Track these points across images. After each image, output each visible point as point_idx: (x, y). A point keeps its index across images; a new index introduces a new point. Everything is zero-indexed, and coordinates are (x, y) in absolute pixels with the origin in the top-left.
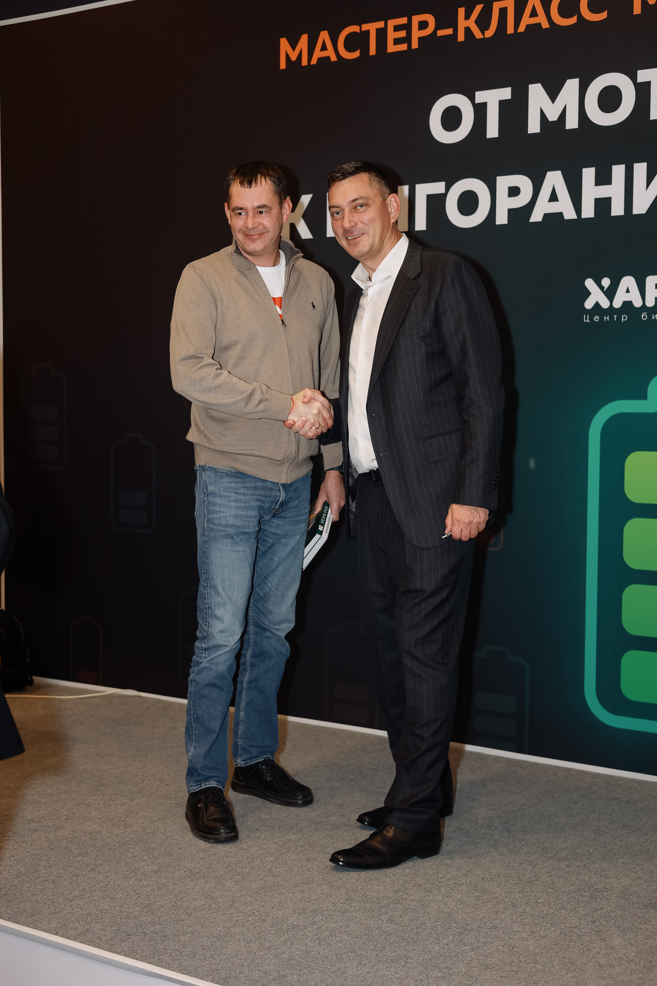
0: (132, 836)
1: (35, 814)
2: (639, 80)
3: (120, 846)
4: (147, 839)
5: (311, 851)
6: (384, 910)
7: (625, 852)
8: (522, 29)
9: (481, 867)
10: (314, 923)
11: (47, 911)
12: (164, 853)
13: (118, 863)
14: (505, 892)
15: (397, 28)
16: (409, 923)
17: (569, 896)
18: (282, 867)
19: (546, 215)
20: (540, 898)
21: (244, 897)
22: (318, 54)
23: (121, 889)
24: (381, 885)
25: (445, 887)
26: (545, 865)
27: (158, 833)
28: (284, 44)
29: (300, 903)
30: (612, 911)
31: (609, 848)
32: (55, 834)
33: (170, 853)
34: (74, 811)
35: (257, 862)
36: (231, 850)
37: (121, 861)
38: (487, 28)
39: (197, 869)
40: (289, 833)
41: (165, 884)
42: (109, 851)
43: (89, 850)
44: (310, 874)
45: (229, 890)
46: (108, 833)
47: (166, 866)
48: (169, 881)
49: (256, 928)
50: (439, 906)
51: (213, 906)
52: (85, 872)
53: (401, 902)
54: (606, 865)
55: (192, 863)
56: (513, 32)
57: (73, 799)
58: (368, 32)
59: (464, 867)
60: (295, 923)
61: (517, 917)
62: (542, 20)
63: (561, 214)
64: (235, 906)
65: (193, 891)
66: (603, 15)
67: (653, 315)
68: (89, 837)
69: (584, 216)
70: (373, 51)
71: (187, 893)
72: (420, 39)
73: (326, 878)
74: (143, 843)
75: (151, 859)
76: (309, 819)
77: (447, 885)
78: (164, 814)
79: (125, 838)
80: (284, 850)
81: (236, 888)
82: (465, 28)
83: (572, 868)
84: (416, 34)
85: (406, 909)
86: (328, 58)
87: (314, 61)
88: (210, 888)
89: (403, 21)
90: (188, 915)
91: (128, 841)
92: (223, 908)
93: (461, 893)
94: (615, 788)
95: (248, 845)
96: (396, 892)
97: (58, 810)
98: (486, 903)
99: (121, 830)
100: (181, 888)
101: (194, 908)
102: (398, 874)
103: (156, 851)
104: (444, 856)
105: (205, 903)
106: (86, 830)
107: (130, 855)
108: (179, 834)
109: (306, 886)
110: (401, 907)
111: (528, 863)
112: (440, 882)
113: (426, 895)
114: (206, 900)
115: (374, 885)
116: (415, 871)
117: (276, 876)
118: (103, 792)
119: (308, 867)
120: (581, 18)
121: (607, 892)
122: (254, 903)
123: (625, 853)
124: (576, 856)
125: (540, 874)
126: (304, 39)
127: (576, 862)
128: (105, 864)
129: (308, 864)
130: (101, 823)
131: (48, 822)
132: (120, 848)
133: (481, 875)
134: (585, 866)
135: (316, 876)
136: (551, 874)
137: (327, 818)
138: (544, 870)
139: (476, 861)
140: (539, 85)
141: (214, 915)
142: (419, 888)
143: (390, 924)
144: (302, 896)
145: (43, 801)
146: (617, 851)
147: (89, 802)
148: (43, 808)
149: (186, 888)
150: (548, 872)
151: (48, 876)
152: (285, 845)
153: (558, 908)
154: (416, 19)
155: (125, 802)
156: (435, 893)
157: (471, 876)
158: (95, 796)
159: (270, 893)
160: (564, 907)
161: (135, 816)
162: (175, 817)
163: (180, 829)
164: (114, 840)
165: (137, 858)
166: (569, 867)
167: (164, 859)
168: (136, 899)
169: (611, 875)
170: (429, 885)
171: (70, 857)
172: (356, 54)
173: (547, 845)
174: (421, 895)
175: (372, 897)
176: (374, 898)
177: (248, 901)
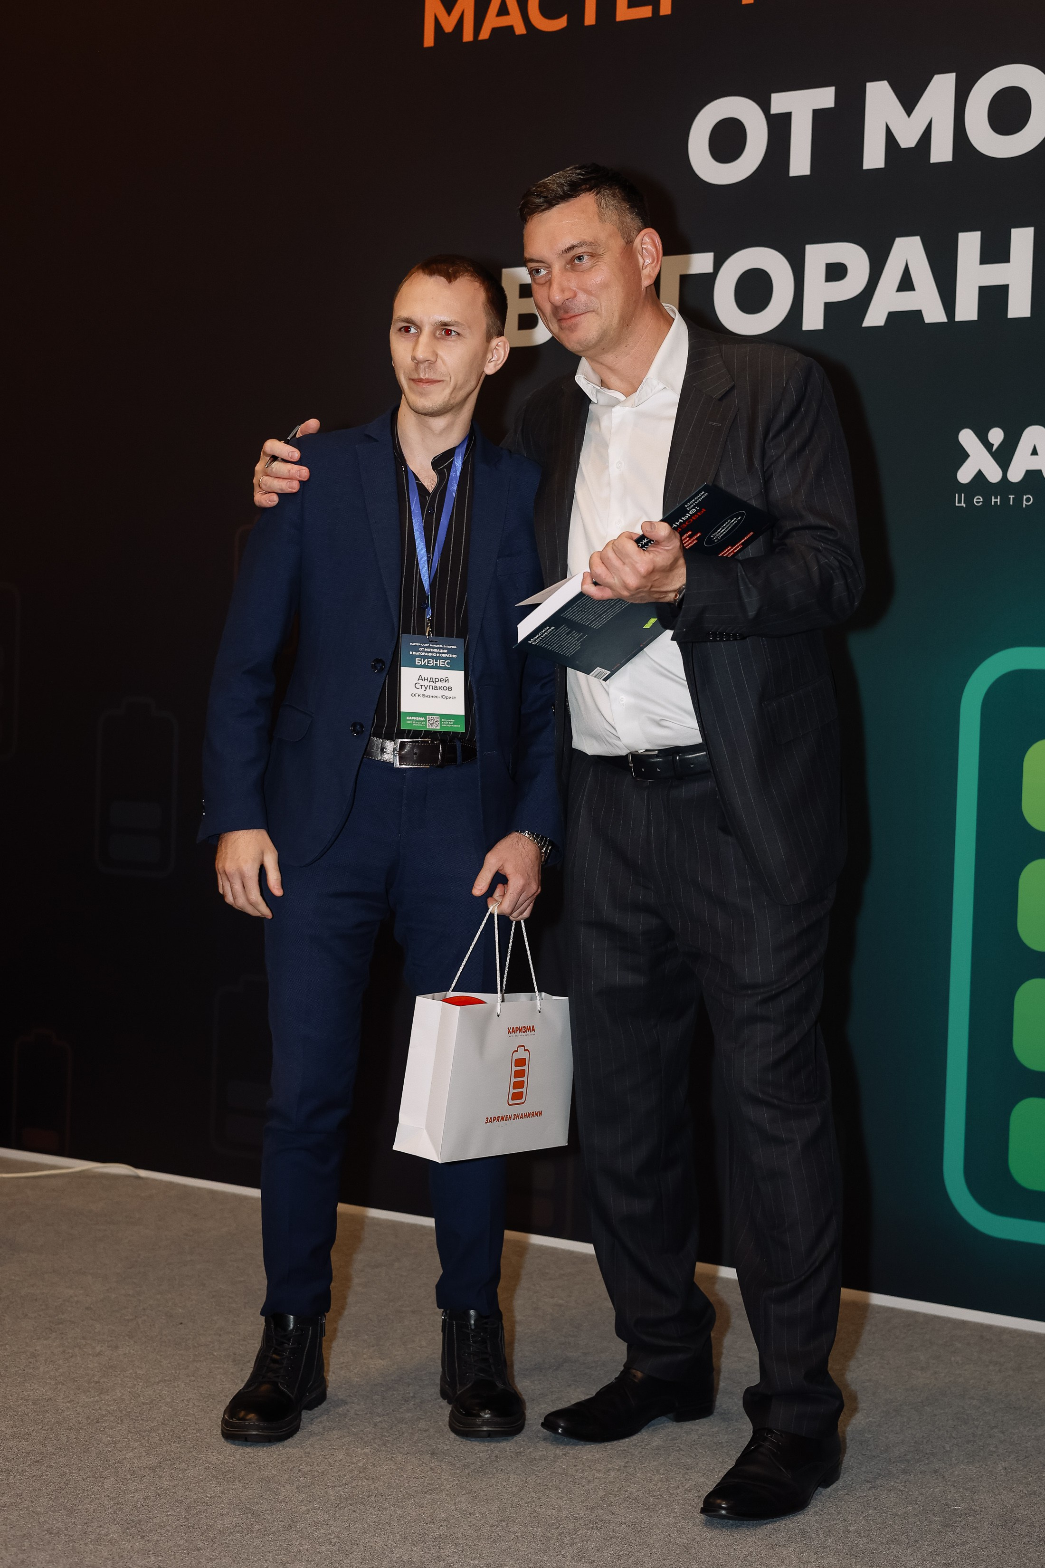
5: (438, 1439)
6: (568, 1539)
7: (1009, 1451)
10: (439, 1558)
12: (170, 1437)
16: (612, 1562)
17: (907, 1521)
18: (385, 1464)
19: (892, 316)
20: (851, 1523)
21: (314, 1512)
24: (566, 1498)
25: (681, 1502)
26: (864, 1469)
29: (414, 1524)
30: (982, 1548)
31: (981, 1444)
33: (180, 1438)
35: (340, 1455)
37: (89, 1449)
39: (231, 1464)
40: (401, 1408)
41: (168, 1489)
42: (69, 1431)
43: (31, 1429)
44: (435, 1476)
45: (287, 1500)
46: (69, 1402)
47: (173, 1458)
48: (177, 1484)
49: (333, 1564)
51: (257, 1527)
52: (27, 1466)
53: (599, 1526)
54: (975, 1471)
55: (223, 1455)
60: (405, 1558)
63: (919, 313)
64: (296, 1526)
65: (220, 1500)
68: (33, 1408)
69: (959, 317)
71: (209, 1504)
73: (465, 1484)
74: (133, 1419)
75: (145, 1447)
77: (684, 1499)
78: (173, 1372)
79: (100, 1411)
80: (389, 1436)
81: (300, 1498)
83: (912, 1475)
88: (251, 1497)
90: (210, 1540)
92: (274, 1530)
94: (995, 1346)
96: (591, 1509)
100: (199, 1495)
101: (221, 1529)
102: (597, 1480)
104: (682, 1452)
105: (241, 1522)
107: (106, 1439)
109: (428, 1497)
110: (598, 1534)
112: (672, 1494)
113: (646, 1515)
114: (244, 1517)
115: (552, 1498)
117: (373, 1479)
119: (432, 1465)
121: (974, 1516)
122: (331, 1522)
123: (1009, 1453)
124: (921, 1455)
127: (920, 1465)
129: (433, 1461)
134: (935, 1472)
135: (446, 1480)
136: (873, 1484)
138: (861, 1477)
140: (882, 82)
141: (257, 1542)
143: (578, 1562)
144: (420, 1513)
150: (868, 1482)
152: (391, 1429)
156: (662, 1513)
159: (362, 1507)
165: (119, 1445)
166: (906, 1473)
167: (169, 1448)
168: (115, 1512)
169: (981, 1488)
170: (652, 1499)
174: (637, 1516)
175: (547, 1517)
176: (552, 1518)
177: (319, 1520)
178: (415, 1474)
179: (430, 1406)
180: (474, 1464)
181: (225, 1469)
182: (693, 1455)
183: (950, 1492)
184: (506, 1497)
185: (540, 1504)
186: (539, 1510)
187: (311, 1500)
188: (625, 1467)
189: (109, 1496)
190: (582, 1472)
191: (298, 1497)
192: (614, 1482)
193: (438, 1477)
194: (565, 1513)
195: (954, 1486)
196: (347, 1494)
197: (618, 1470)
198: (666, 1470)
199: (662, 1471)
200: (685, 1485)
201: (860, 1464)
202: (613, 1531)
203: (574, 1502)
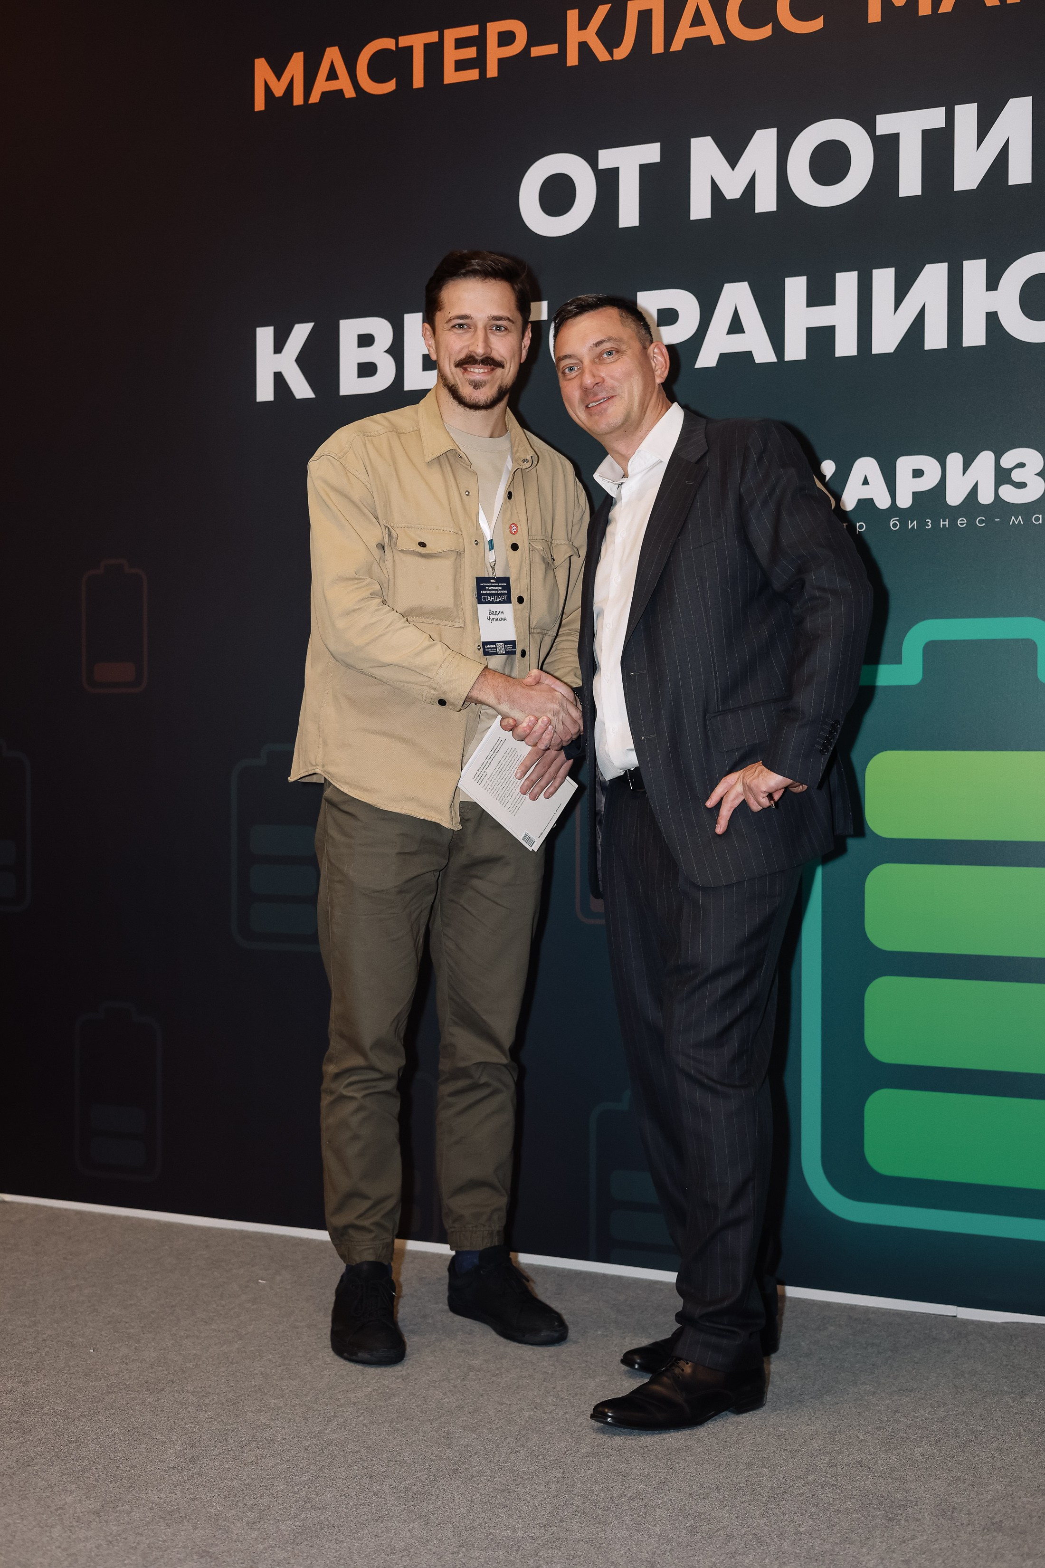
2: (880, 131)
6: (532, 1561)
7: (919, 1435)
8: (677, 45)
9: (681, 1474)
12: (105, 1477)
13: (22, 1499)
14: (737, 1517)
15: (461, 43)
19: (723, 357)
20: (799, 1524)
21: (271, 1550)
22: (321, 85)
23: (38, 1547)
24: (516, 1516)
28: (262, 69)
29: (376, 1557)
30: (933, 1542)
35: (281, 1486)
36: (227, 1466)
37: (27, 1496)
38: (618, 43)
40: (326, 1429)
41: (119, 1535)
45: (241, 1538)
47: (114, 1500)
48: (126, 1529)
50: (629, 1549)
53: (558, 1545)
54: (896, 1459)
55: (161, 1493)
56: (662, 51)
58: (410, 48)
61: (772, 1561)
62: (711, 30)
63: (750, 353)
65: (174, 1544)
66: (817, 24)
67: (909, 522)
69: (787, 358)
70: (418, 82)
71: (164, 1549)
72: (501, 62)
73: (413, 1508)
74: (62, 1460)
75: (82, 1489)
76: (354, 1403)
77: (631, 1509)
78: (90, 1406)
80: (323, 1461)
81: (253, 1535)
82: (579, 43)
83: (839, 1469)
84: (495, 53)
85: (571, 1558)
86: (340, 92)
87: (315, 98)
88: (204, 1538)
89: (472, 30)
91: (33, 1458)
93: (660, 1522)
94: (865, 1326)
95: (256, 1456)
96: (545, 1526)
98: (709, 1538)
99: (17, 1438)
100: (151, 1540)
102: (540, 1495)
103: (88, 1475)
107: (42, 1484)
109: (381, 1525)
111: (760, 1463)
112: (617, 1505)
113: (599, 1529)
114: (203, 1561)
115: (502, 1517)
116: (567, 1487)
119: (374, 1489)
120: (778, 28)
121: (912, 1507)
123: (920, 1437)
126: (297, 60)
129: (374, 1484)
133: (687, 1489)
134: (859, 1463)
136: (806, 1480)
137: (386, 1400)
139: (669, 1463)
140: (709, 139)
144: (377, 1543)
146: (905, 1435)
149: (159, 1541)
153: (838, 1541)
154: (494, 29)
155: (13, 1387)
156: (614, 1526)
157: (669, 1490)
160: (847, 1538)
164: (7, 1458)
165: (56, 1489)
167: (107, 1488)
169: (908, 1477)
170: (600, 1511)
172: (390, 86)
173: (784, 1430)
174: (591, 1531)
175: (504, 1538)
177: (279, 1559)
178: (360, 1501)
179: (354, 1425)
180: (415, 1485)
181: (170, 1508)
183: (880, 1483)
184: (457, 1519)
185: (493, 1525)
186: (494, 1531)
187: (265, 1537)
188: (563, 1478)
189: (60, 1547)
190: (523, 1487)
191: (251, 1534)
192: (557, 1495)
193: (383, 1502)
195: (882, 1477)
196: (299, 1528)
197: (557, 1482)
203: (525, 1520)
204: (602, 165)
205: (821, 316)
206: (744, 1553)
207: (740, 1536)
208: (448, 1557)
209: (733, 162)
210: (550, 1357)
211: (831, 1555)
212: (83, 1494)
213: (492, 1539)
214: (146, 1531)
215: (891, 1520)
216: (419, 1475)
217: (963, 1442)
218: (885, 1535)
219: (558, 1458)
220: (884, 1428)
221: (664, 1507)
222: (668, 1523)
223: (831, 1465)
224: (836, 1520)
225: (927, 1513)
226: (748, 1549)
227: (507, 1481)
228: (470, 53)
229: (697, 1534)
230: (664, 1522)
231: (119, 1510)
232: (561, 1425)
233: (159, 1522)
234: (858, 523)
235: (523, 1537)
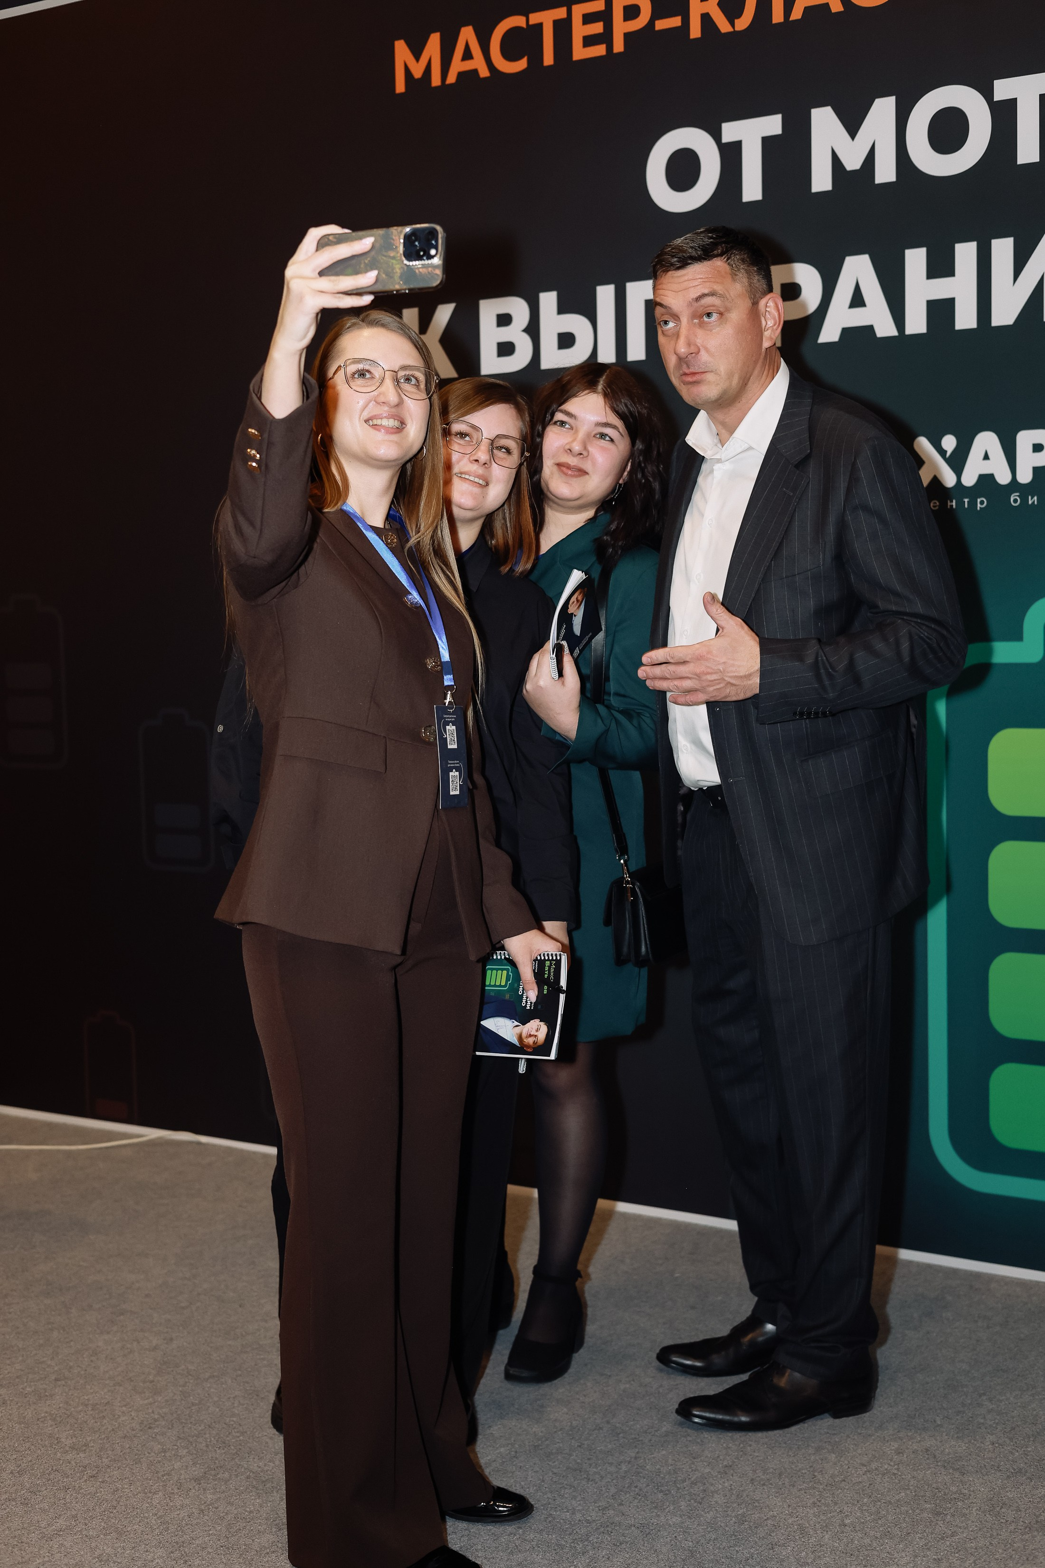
0: (164, 1410)
1: (6, 1372)
2: (997, 97)
3: (141, 1430)
4: (189, 1416)
6: (581, 1546)
7: (997, 1421)
8: (797, 14)
11: (8, 1559)
12: (215, 1442)
13: (136, 1463)
14: (789, 1506)
15: (588, 19)
17: (898, 1510)
19: (845, 332)
22: (458, 66)
23: (137, 1514)
24: (579, 1498)
25: (687, 1497)
26: (859, 1451)
27: (208, 1404)
28: (401, 50)
30: (970, 1539)
31: (970, 1414)
32: (35, 1409)
33: (225, 1443)
34: (71, 1364)
37: (141, 1460)
38: (739, 14)
39: (269, 1472)
41: (212, 1504)
42: (123, 1440)
43: (89, 1439)
46: (125, 1406)
47: (217, 1467)
48: (220, 1498)
50: (676, 1537)
52: (80, 1483)
53: (610, 1530)
54: (964, 1447)
56: (782, 20)
57: (72, 1341)
58: (540, 26)
59: (721, 1457)
63: (871, 328)
67: (1030, 497)
68: (92, 1415)
69: (910, 330)
70: (548, 59)
72: (627, 36)
74: (182, 1423)
75: (192, 1454)
77: (690, 1494)
78: (222, 1366)
79: (152, 1415)
82: (701, 14)
83: (905, 1456)
84: (621, 28)
86: (475, 71)
87: (451, 79)
89: (599, 5)
90: (247, 1562)
91: (156, 1420)
93: (713, 1509)
94: (984, 1297)
96: (603, 1509)
97: (43, 1362)
98: (756, 1527)
99: (147, 1399)
100: (239, 1510)
103: (200, 1440)
104: (689, 1438)
106: (88, 1400)
107: (157, 1447)
108: (243, 1405)
110: (609, 1539)
111: (830, 1448)
112: (679, 1489)
113: (654, 1514)
115: (566, 1498)
116: (637, 1468)
118: (123, 1326)
121: (963, 1501)
123: (997, 1424)
125: (850, 1470)
126: (434, 42)
127: (912, 1443)
128: (114, 1465)
130: (114, 1385)
131: (26, 1387)
132: (141, 1433)
134: (927, 1450)
136: (868, 1468)
140: (829, 109)
142: (644, 1502)
145: (20, 1346)
146: (982, 1421)
147: (98, 1347)
148: (20, 1358)
149: (246, 1511)
150: (864, 1465)
151: (16, 1491)
153: (878, 1535)
154: (620, 2)
156: (669, 1512)
157: (732, 1475)
158: (108, 1333)
160: (889, 1532)
161: (172, 1371)
162: (239, 1372)
163: (246, 1396)
164: (133, 1419)
165: (168, 1454)
167: (214, 1454)
169: (970, 1468)
170: (660, 1495)
171: (55, 1454)
172: (521, 65)
174: (646, 1516)
175: (561, 1521)
176: (566, 1522)
180: (495, 1461)
181: (265, 1477)
182: (699, 1441)
183: (941, 1474)
185: (556, 1506)
186: (555, 1513)
188: (636, 1458)
189: (156, 1514)
190: (596, 1467)
192: (625, 1477)
194: (578, 1516)
195: (945, 1467)
197: (629, 1462)
198: (674, 1460)
199: (670, 1461)
200: (692, 1477)
201: (856, 1445)
202: (623, 1535)
203: (587, 1502)
204: (726, 139)
205: (941, 288)
206: (783, 1545)
207: (786, 1526)
208: (504, 1539)
209: (853, 132)
210: (664, 1323)
211: (867, 1550)
212: (191, 1459)
213: (550, 1522)
214: (237, 1501)
215: (938, 1514)
216: (502, 1450)
217: (1038, 1430)
218: (927, 1531)
219: (637, 1437)
220: (964, 1412)
221: (722, 1493)
222: (721, 1510)
223: (899, 1452)
224: (884, 1512)
225: (976, 1508)
226: (789, 1540)
227: (581, 1460)
228: (597, 28)
229: (746, 1523)
230: (718, 1509)
231: (219, 1478)
232: (652, 1400)
233: (252, 1491)
234: (980, 498)
235: (580, 1520)
